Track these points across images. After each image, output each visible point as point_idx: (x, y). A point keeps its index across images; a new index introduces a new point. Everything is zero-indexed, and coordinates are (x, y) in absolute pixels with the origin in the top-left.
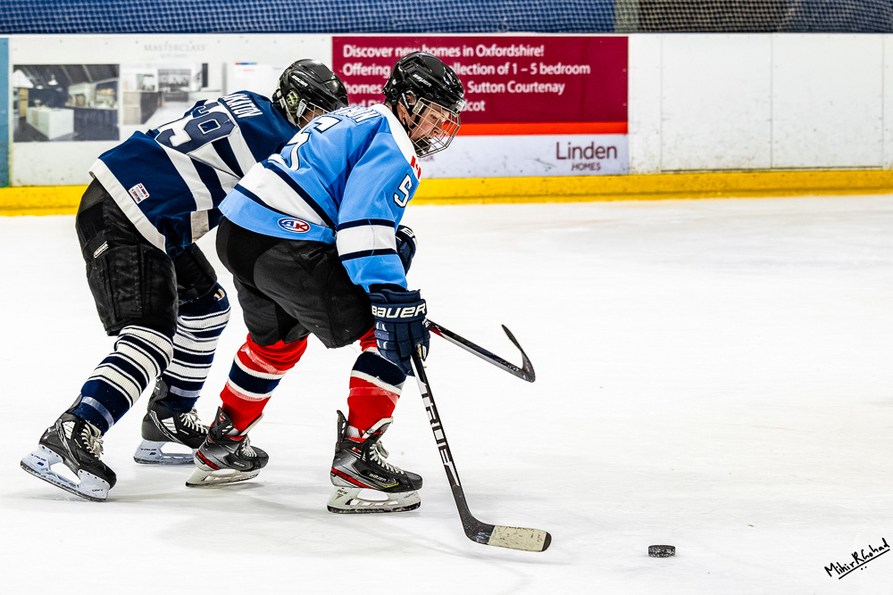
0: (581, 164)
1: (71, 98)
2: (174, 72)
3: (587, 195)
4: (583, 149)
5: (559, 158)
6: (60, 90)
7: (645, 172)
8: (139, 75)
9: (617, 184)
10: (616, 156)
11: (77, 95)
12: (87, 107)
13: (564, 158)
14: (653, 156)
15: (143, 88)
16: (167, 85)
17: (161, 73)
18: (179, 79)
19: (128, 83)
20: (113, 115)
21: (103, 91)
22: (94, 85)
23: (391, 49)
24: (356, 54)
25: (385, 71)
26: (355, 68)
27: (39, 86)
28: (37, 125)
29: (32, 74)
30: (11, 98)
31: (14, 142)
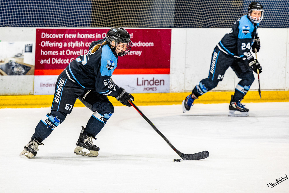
0: (148, 88)
3: (150, 102)
4: (149, 81)
5: (138, 85)
7: (177, 92)
9: (164, 97)
10: (164, 84)
13: (140, 85)
14: (181, 84)
23: (63, 35)
24: (47, 37)
25: (60, 45)
26: (46, 43)
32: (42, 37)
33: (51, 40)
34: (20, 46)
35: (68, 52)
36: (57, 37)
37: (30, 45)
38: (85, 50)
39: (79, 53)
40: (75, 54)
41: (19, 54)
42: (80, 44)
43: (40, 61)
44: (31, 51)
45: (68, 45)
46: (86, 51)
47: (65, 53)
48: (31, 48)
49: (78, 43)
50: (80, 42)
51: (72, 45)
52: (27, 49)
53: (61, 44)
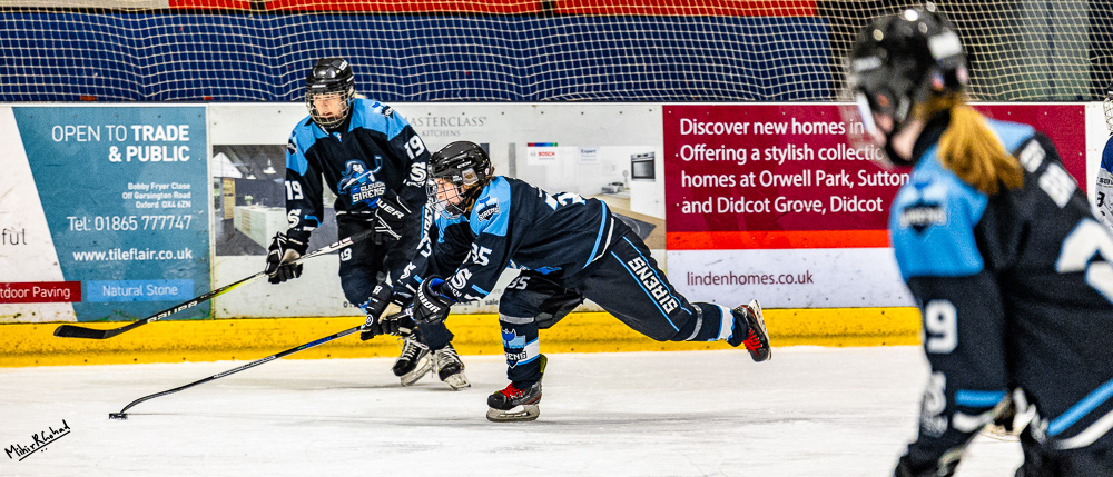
6: (279, 181)
23: (746, 124)
24: (698, 130)
25: (740, 156)
26: (696, 150)
27: (249, 174)
28: (248, 230)
29: (240, 158)
30: (212, 193)
31: (217, 254)
32: (683, 133)
33: (712, 142)
34: (613, 161)
35: (766, 179)
36: (729, 132)
37: (646, 155)
38: (818, 172)
39: (800, 180)
40: (789, 184)
41: (614, 184)
42: (803, 152)
43: (682, 205)
44: (651, 175)
45: (763, 155)
46: (821, 175)
47: (756, 180)
48: (650, 164)
49: (796, 149)
50: (802, 147)
52: (640, 170)
53: (741, 154)
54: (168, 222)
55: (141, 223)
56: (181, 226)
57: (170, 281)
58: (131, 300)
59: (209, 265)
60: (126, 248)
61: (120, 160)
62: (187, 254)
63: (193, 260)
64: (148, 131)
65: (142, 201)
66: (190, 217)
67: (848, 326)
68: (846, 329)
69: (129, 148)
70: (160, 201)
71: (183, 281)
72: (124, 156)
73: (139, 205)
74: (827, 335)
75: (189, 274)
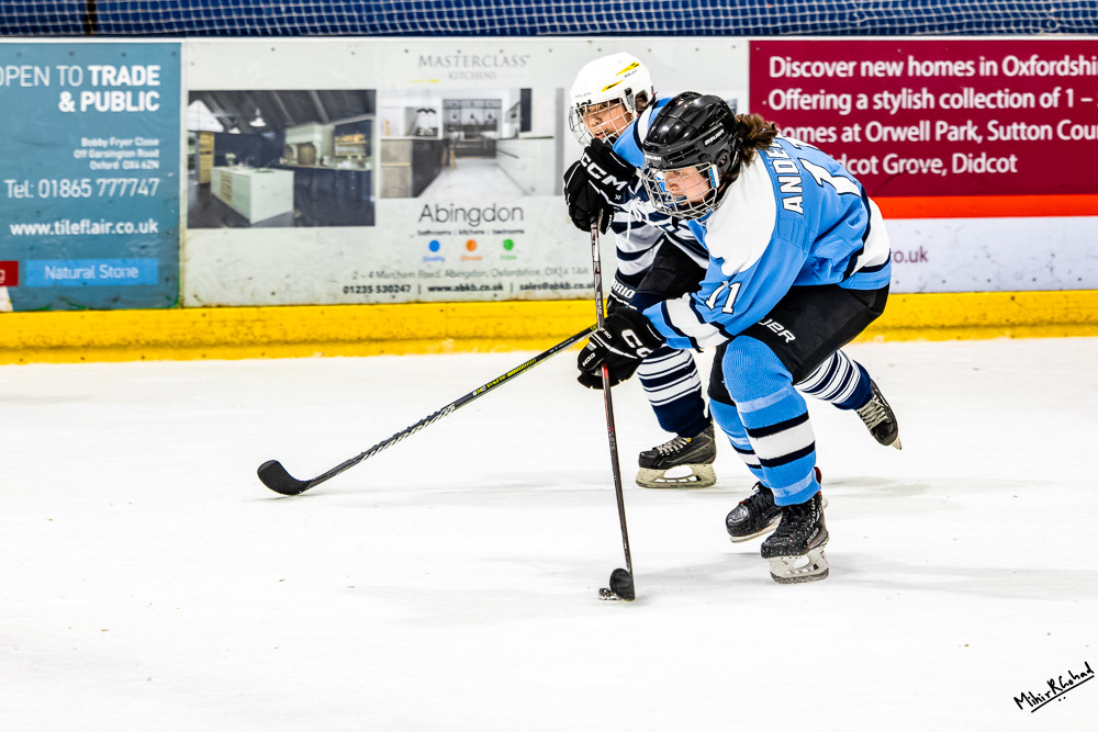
1: (291, 150)
2: (472, 104)
6: (269, 135)
8: (409, 110)
11: (300, 146)
12: (317, 165)
15: (418, 132)
16: (460, 127)
17: (449, 106)
18: (481, 117)
19: (390, 122)
20: (363, 180)
21: (347, 138)
22: (330, 127)
23: (852, 64)
25: (843, 103)
26: (789, 96)
27: (233, 127)
28: (229, 197)
29: (222, 107)
30: (185, 151)
31: (191, 226)
32: (773, 74)
33: (809, 86)
35: (874, 131)
36: (830, 74)
38: (939, 123)
39: (916, 133)
40: (903, 139)
42: (920, 99)
45: (871, 103)
46: (942, 127)
47: (862, 134)
49: (913, 93)
50: (920, 92)
51: (890, 103)
53: (845, 101)
54: (129, 187)
55: (96, 188)
56: (146, 192)
57: (130, 261)
58: (80, 285)
59: (178, 239)
60: (76, 219)
61: (73, 110)
62: (152, 227)
63: (159, 235)
64: (108, 73)
65: (98, 160)
66: (157, 180)
67: (969, 315)
68: (966, 319)
69: (85, 94)
70: (121, 162)
71: (147, 261)
72: (77, 106)
73: (94, 166)
74: (943, 327)
75: (154, 251)
